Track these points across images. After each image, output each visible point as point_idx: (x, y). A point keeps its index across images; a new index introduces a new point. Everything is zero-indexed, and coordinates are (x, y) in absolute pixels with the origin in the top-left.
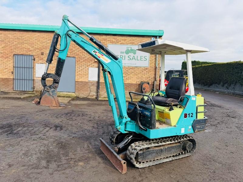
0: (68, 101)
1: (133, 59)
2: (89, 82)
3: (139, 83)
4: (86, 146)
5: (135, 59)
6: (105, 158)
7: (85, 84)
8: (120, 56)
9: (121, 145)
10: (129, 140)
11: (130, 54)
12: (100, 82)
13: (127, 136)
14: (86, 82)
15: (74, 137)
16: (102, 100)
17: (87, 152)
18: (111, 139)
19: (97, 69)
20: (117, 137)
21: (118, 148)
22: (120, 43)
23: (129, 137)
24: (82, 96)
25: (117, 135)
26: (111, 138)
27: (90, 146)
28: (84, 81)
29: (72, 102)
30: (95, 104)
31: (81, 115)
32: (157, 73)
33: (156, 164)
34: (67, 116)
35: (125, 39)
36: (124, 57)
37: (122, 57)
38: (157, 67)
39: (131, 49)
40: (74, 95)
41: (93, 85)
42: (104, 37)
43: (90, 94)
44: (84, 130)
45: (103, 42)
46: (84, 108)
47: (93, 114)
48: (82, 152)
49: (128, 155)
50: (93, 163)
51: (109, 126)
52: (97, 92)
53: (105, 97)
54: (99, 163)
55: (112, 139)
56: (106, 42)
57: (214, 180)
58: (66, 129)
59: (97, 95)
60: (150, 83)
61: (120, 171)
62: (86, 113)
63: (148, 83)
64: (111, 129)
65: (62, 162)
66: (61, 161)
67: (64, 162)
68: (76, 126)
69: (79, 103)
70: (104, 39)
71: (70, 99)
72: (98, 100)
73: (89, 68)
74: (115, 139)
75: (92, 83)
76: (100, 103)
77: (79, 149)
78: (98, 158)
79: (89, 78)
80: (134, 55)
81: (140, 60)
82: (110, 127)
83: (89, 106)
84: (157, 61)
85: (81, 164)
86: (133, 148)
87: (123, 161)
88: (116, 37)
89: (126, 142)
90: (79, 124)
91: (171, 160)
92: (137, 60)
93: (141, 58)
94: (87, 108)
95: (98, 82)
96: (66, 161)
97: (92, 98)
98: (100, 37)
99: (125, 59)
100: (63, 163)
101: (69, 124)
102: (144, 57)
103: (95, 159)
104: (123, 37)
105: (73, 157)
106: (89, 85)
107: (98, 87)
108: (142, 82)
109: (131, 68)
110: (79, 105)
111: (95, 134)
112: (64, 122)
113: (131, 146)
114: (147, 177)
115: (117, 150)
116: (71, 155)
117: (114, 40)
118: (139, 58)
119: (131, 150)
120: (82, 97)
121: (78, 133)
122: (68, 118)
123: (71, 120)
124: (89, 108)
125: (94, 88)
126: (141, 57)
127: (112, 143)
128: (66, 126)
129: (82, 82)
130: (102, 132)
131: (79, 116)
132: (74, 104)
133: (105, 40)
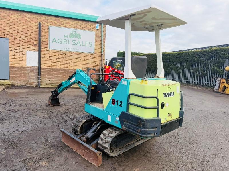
0: (2, 90)
1: (77, 44)
2: (27, 68)
3: (85, 69)
4: (43, 140)
5: (80, 44)
6: (72, 152)
7: (23, 70)
8: (64, 39)
9: (89, 134)
10: (98, 128)
11: (74, 39)
12: (41, 67)
13: (95, 123)
14: (24, 67)
15: (23, 131)
16: (45, 88)
17: (47, 147)
18: (74, 129)
19: (37, 53)
20: (82, 125)
21: (86, 138)
22: (63, 25)
23: (97, 124)
24: (18, 83)
25: (82, 123)
26: (74, 127)
27: (49, 140)
28: (21, 66)
29: (7, 90)
30: (38, 92)
31: (24, 104)
32: (103, 60)
33: (129, 149)
34: (5, 107)
35: (69, 22)
36: (68, 40)
37: (65, 41)
38: (103, 53)
39: (75, 34)
40: (8, 82)
41: (32, 71)
42: (44, 17)
43: (30, 81)
44: (34, 121)
45: (44, 23)
46: (25, 97)
47: (39, 103)
48: (40, 149)
49: (100, 144)
50: (59, 160)
51: (62, 114)
52: (39, 79)
53: (47, 84)
54: (67, 159)
55: (76, 129)
56: (46, 23)
57: (186, 156)
58: (8, 123)
59: (38, 82)
60: (96, 70)
61: (93, 164)
62: (30, 102)
63: (94, 69)
64: (67, 117)
65: (16, 166)
66: (15, 164)
67: (19, 165)
68: (22, 118)
69: (16, 92)
70: (44, 20)
71: (4, 87)
72: (39, 88)
73: (27, 52)
74: (79, 128)
75: (31, 69)
76: (43, 90)
77: (35, 145)
78: (63, 153)
79: (27, 63)
80: (79, 40)
81: (85, 45)
82: (64, 115)
83: (31, 95)
84: (102, 48)
85: (44, 163)
86: (107, 136)
87: (98, 152)
88: (58, 19)
89: (95, 131)
90: (25, 115)
91: (141, 143)
92: (82, 45)
93: (86, 44)
94: (29, 96)
95: (39, 68)
96: (21, 163)
97: (32, 85)
98: (40, 17)
99: (69, 44)
100: (18, 167)
101: (11, 115)
102: (89, 42)
103: (61, 155)
104: (66, 20)
105: (30, 156)
106: (27, 71)
107: (39, 74)
108: (88, 68)
109: (76, 54)
110: (17, 93)
111: (49, 125)
112: (3, 114)
113: (104, 134)
114: (127, 166)
115: (85, 140)
116: (26, 154)
117: (56, 22)
118: (84, 44)
119: (104, 138)
120: (19, 85)
121: (26, 126)
122: (7, 109)
123: (13, 111)
124: (31, 96)
125: (35, 75)
126: (86, 42)
127: (76, 133)
128: (8, 118)
129: (18, 67)
130: (57, 122)
131: (22, 105)
132: (10, 93)
133: (46, 21)
